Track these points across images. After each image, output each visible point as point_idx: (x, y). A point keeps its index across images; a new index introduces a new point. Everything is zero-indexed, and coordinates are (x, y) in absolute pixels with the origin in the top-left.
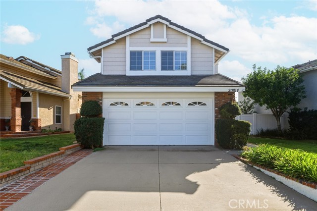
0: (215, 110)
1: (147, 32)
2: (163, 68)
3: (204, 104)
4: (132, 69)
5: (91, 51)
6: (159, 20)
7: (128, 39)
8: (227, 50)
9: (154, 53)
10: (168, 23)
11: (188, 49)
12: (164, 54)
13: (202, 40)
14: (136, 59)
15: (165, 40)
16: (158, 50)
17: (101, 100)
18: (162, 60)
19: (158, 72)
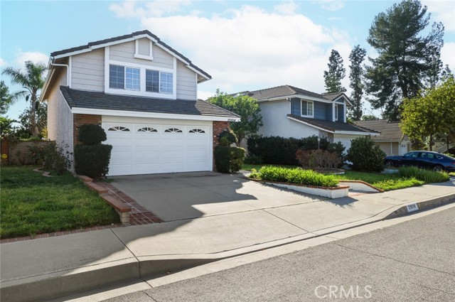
0: (214, 138)
1: (131, 46)
2: (148, 89)
3: (203, 132)
4: (111, 86)
5: (56, 57)
6: (146, 35)
7: (107, 51)
8: (210, 77)
9: (138, 71)
10: (156, 41)
11: (174, 71)
12: (148, 72)
13: (188, 64)
14: (117, 75)
15: (151, 58)
16: (143, 68)
17: (101, 124)
18: (147, 79)
19: (142, 92)
